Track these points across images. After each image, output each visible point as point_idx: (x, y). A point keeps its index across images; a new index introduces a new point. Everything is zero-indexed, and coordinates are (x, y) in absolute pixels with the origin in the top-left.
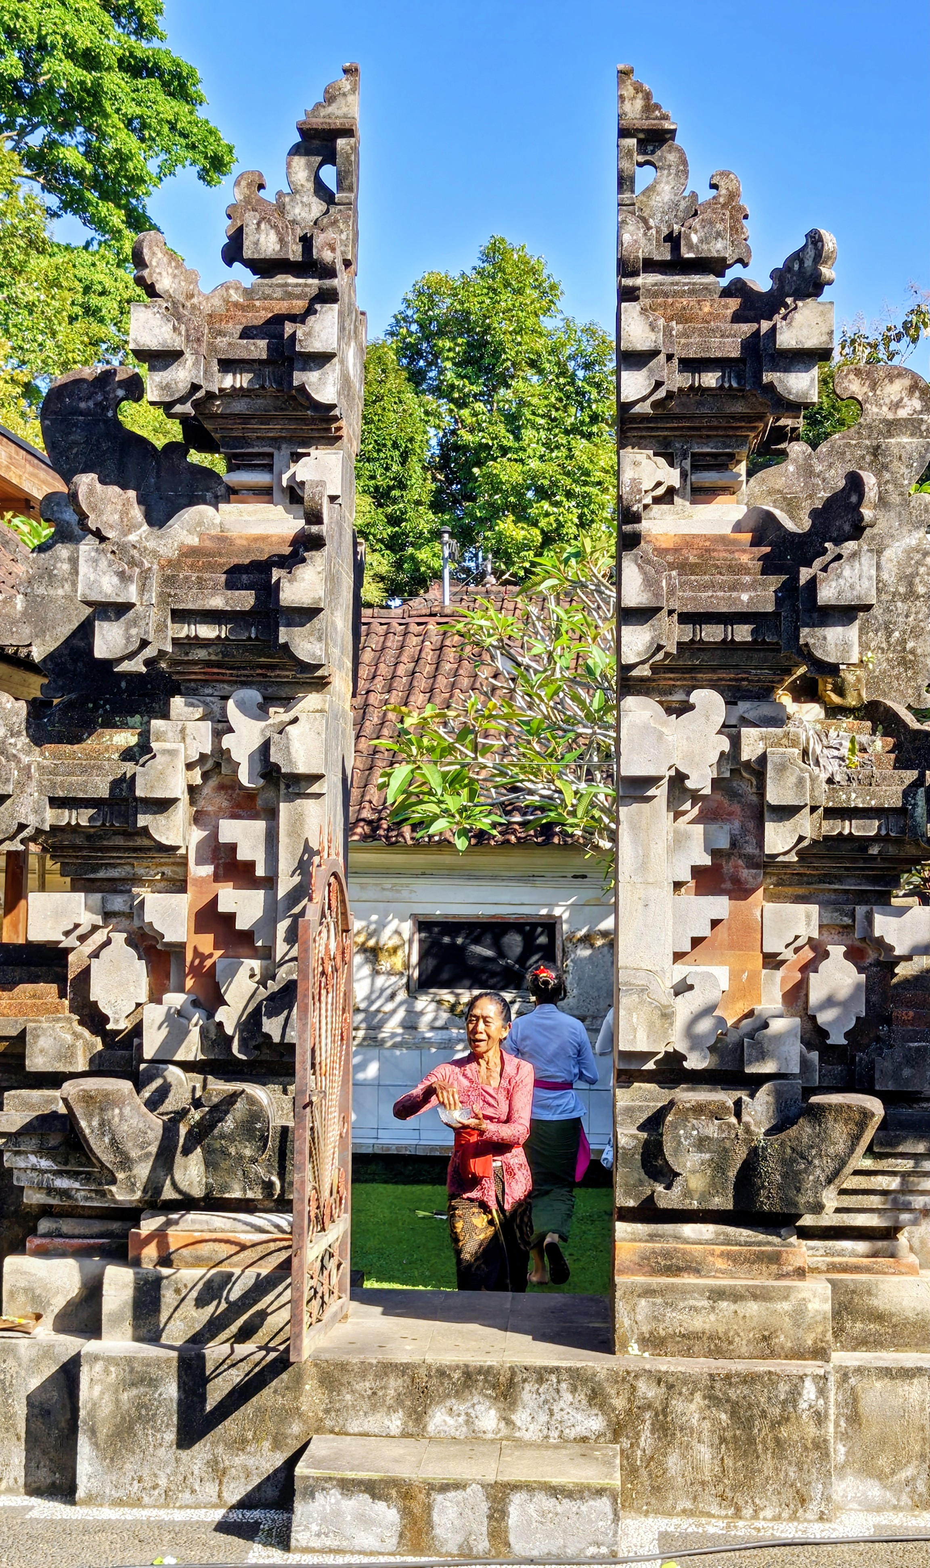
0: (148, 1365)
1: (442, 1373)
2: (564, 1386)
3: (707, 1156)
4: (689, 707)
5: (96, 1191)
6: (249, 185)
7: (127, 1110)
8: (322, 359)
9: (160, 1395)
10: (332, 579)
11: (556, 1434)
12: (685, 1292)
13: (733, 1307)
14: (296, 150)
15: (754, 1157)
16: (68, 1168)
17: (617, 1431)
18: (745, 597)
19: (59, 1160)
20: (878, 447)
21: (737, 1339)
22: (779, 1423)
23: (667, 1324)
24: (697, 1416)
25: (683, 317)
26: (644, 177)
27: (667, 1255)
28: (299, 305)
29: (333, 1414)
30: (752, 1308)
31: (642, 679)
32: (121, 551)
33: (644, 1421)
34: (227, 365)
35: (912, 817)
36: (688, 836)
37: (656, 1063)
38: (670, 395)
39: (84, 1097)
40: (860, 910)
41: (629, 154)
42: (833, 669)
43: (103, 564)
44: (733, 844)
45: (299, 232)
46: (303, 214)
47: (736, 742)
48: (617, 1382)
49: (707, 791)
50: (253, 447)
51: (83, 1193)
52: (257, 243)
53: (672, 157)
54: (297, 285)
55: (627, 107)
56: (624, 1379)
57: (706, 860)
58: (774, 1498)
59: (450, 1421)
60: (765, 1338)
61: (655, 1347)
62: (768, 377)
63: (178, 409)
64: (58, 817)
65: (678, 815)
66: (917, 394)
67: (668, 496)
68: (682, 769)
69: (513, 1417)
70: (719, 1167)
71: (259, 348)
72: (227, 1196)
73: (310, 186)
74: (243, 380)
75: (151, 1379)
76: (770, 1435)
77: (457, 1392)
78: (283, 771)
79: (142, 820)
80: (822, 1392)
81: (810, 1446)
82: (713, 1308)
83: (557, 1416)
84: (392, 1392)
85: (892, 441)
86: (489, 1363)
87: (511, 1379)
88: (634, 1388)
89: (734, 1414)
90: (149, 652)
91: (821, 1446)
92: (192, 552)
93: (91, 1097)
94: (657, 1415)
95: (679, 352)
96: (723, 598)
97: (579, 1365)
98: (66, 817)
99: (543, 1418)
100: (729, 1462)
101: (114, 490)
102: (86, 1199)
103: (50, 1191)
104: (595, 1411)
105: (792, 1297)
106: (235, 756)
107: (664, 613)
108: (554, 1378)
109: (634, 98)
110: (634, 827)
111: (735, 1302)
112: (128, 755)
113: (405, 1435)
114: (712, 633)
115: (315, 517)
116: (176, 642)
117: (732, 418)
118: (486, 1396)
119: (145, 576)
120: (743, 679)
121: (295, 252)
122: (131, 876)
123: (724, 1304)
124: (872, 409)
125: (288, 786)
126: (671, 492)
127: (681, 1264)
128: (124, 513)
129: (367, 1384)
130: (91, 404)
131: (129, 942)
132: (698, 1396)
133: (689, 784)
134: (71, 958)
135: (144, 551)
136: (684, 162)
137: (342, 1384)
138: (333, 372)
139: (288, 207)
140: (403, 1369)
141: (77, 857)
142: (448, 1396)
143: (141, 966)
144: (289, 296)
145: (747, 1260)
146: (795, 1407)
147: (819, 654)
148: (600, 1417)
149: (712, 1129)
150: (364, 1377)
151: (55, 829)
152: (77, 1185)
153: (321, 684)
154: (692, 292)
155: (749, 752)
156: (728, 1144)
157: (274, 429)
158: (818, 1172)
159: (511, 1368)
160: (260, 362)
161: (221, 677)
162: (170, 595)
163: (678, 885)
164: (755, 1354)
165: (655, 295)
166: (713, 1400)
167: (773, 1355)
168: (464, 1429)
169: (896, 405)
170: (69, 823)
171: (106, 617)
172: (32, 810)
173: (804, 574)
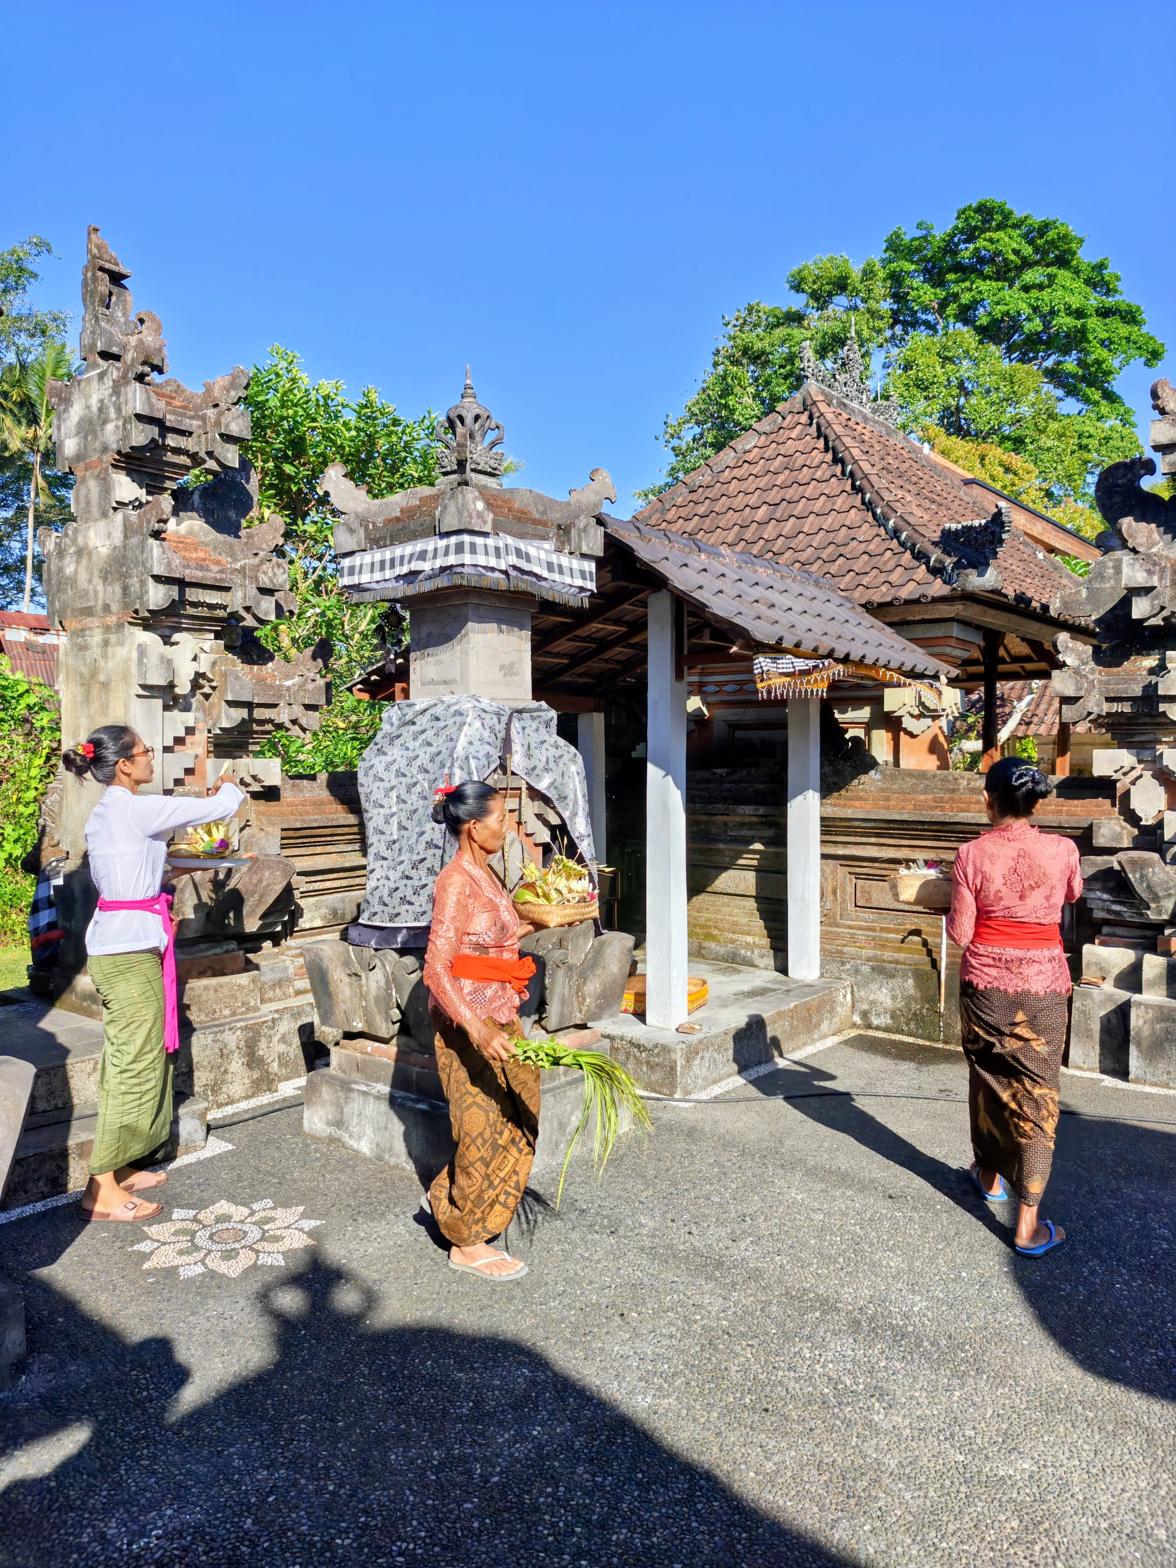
5: (1137, 913)
7: (1156, 869)
16: (1120, 899)
19: (1114, 895)
32: (1148, 558)
39: (1130, 861)
43: (1137, 566)
51: (1129, 914)
64: (1110, 708)
79: (1162, 707)
90: (1165, 613)
93: (1135, 861)
98: (1116, 707)
101: (1143, 525)
102: (1131, 917)
103: (1109, 911)
112: (1152, 671)
119: (1163, 570)
122: (1154, 739)
128: (1149, 537)
130: (1125, 480)
131: (1153, 776)
134: (1118, 785)
135: (1161, 557)
141: (1122, 730)
143: (1162, 790)
151: (1109, 714)
152: (1126, 909)
170: (1117, 711)
171: (1139, 595)
172: (1096, 705)
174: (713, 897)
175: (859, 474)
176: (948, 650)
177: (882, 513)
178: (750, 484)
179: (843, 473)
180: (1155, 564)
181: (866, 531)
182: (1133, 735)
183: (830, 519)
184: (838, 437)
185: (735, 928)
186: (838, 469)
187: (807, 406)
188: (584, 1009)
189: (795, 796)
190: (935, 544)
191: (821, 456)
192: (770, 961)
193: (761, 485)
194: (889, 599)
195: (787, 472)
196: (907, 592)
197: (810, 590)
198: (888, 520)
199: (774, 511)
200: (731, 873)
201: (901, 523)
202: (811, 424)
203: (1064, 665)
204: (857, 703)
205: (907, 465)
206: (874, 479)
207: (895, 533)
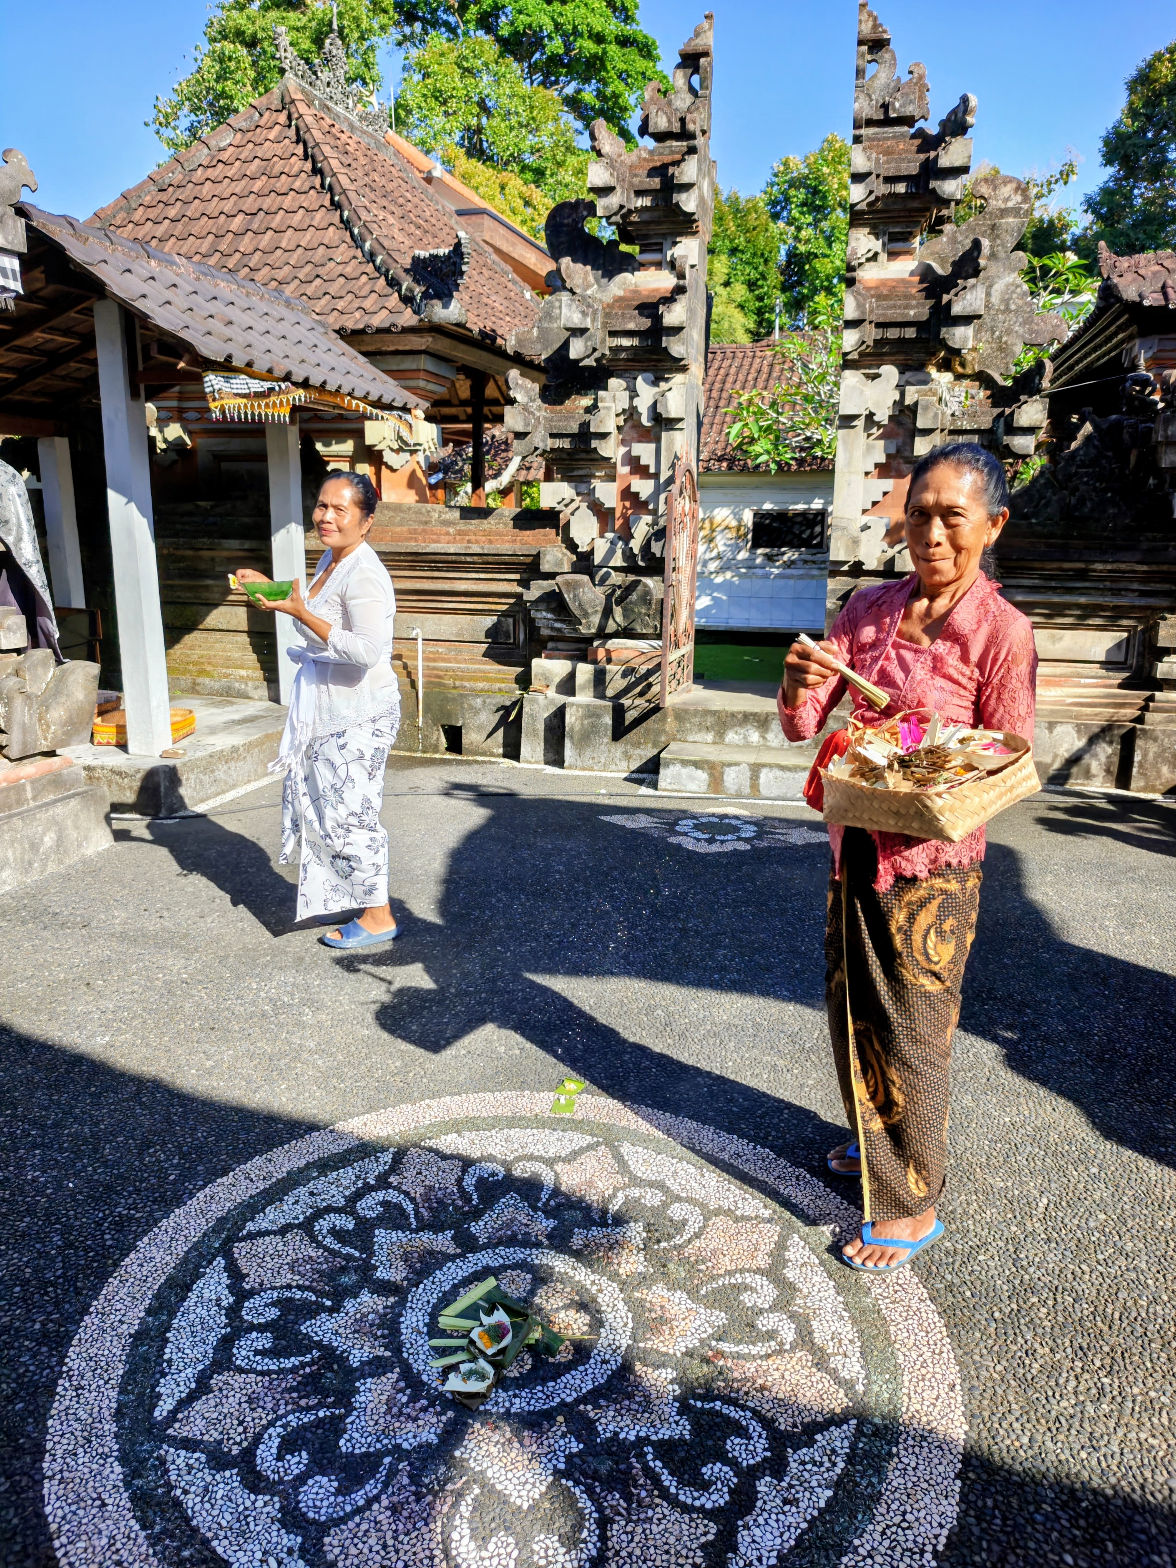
0: (599, 708)
4: (878, 376)
5: (573, 629)
7: (586, 589)
8: (688, 187)
10: (691, 311)
14: (678, 66)
16: (560, 618)
18: (912, 313)
19: (556, 614)
20: (995, 225)
25: (887, 152)
26: (871, 69)
28: (678, 157)
29: (680, 733)
31: (853, 361)
32: (583, 300)
34: (639, 193)
35: (994, 434)
36: (873, 447)
37: (849, 566)
38: (877, 199)
39: (566, 583)
41: (863, 55)
42: (957, 352)
43: (574, 307)
44: (898, 451)
45: (679, 115)
46: (682, 105)
47: (903, 395)
49: (886, 422)
50: (652, 239)
51: (567, 630)
52: (656, 123)
53: (887, 56)
54: (677, 146)
55: (863, 27)
57: (883, 460)
59: (736, 737)
62: (933, 184)
63: (613, 219)
64: (553, 443)
65: (869, 436)
66: (1018, 192)
67: (874, 257)
68: (873, 410)
69: (766, 736)
71: (656, 183)
72: (634, 631)
73: (686, 88)
74: (646, 201)
75: (600, 714)
77: (740, 724)
78: (664, 416)
79: (594, 444)
84: (709, 723)
85: (1003, 221)
87: (766, 718)
90: (597, 355)
92: (619, 299)
93: (569, 583)
95: (884, 173)
96: (900, 314)
98: (558, 443)
101: (580, 266)
102: (569, 633)
103: (553, 629)
106: (640, 410)
107: (866, 323)
109: (868, 20)
110: (845, 442)
112: (588, 410)
113: (715, 743)
114: (893, 334)
115: (681, 276)
116: (610, 348)
117: (913, 210)
118: (754, 726)
119: (595, 312)
120: (909, 359)
121: (676, 127)
122: (589, 474)
124: (993, 202)
125: (666, 425)
126: (876, 254)
128: (585, 279)
129: (697, 719)
130: (569, 218)
131: (589, 507)
133: (876, 418)
134: (561, 515)
135: (594, 299)
136: (894, 59)
137: (685, 719)
138: (694, 194)
139: (674, 101)
140: (714, 713)
141: (565, 464)
142: (736, 725)
143: (595, 519)
144: (672, 153)
147: (950, 343)
150: (695, 716)
151: (553, 450)
152: (565, 626)
153: (684, 369)
154: (894, 137)
155: (908, 401)
157: (664, 228)
159: (767, 714)
160: (655, 191)
161: (633, 367)
162: (608, 323)
163: (867, 474)
165: (873, 140)
169: (1007, 199)
170: (559, 447)
171: (575, 336)
172: (541, 440)
173: (945, 298)
174: (205, 634)
175: (337, 189)
176: (422, 384)
177: (360, 234)
178: (225, 188)
179: (322, 186)
180: (589, 306)
181: (344, 252)
182: (573, 470)
183: (308, 235)
184: (317, 144)
185: (229, 663)
186: (317, 181)
187: (286, 104)
188: (49, 736)
189: (278, 530)
190: (407, 271)
191: (300, 163)
192: (264, 692)
193: (237, 190)
194: (361, 326)
195: (264, 178)
196: (379, 320)
197: (280, 310)
198: (364, 241)
199: (251, 222)
200: (222, 609)
201: (377, 246)
202: (289, 126)
203: (515, 401)
204: (341, 435)
205: (395, 184)
206: (352, 195)
207: (371, 257)
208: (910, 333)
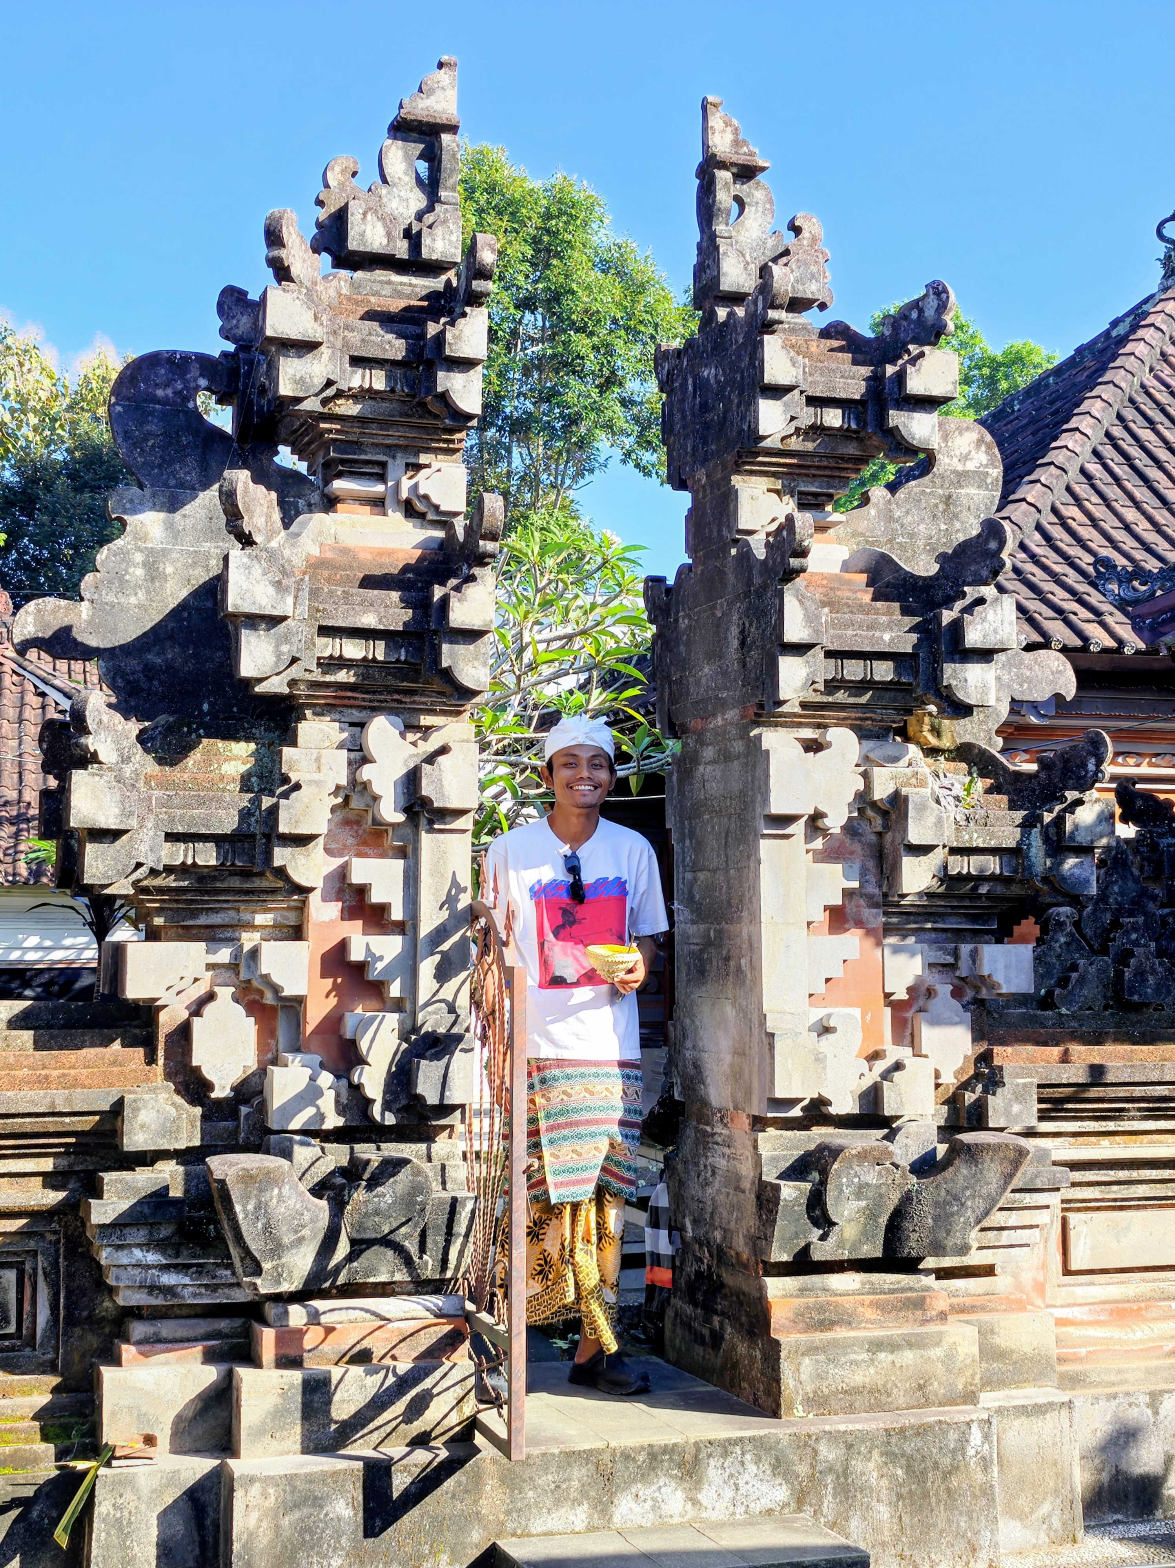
0: (311, 1482)
1: (627, 1456)
2: (748, 1457)
3: (863, 1203)
4: (825, 745)
5: (206, 1286)
6: (343, 171)
7: (286, 1189)
9: (326, 1515)
11: (740, 1510)
12: (844, 1346)
13: (891, 1357)
14: (391, 136)
15: (907, 1199)
16: (179, 1261)
17: (800, 1499)
18: (887, 637)
19: (169, 1252)
20: (950, 496)
21: (895, 1391)
22: (950, 1473)
23: (830, 1381)
24: (875, 1474)
27: (821, 1309)
29: (515, 1515)
30: (908, 1357)
32: (269, 557)
33: (826, 1486)
34: (357, 361)
35: (1028, 857)
36: (820, 875)
37: (802, 1109)
38: (796, 431)
39: (243, 1177)
40: (965, 949)
41: (727, 186)
43: (257, 571)
44: (869, 884)
45: (403, 226)
46: (401, 210)
47: (868, 780)
48: (799, 1447)
50: (366, 453)
51: (191, 1289)
52: (363, 234)
53: (759, 195)
54: (401, 284)
55: (717, 140)
56: (806, 1444)
57: (838, 899)
58: (948, 1552)
59: (636, 1508)
60: (921, 1387)
61: (820, 1405)
62: (892, 417)
64: (172, 855)
65: (811, 854)
66: (983, 448)
68: (822, 808)
69: (699, 1497)
70: (872, 1215)
71: (396, 347)
72: (371, 1280)
74: (372, 380)
75: (316, 1498)
76: (943, 1487)
77: (643, 1475)
78: (436, 805)
79: (282, 857)
80: (986, 1437)
81: (978, 1493)
82: (872, 1360)
83: (742, 1491)
84: (576, 1484)
85: (962, 491)
86: (674, 1441)
87: (696, 1456)
88: (815, 1452)
89: (909, 1469)
90: (293, 672)
91: (987, 1491)
92: (320, 563)
93: (252, 1177)
94: (838, 1478)
95: (807, 390)
96: (866, 637)
97: (763, 1432)
98: (184, 854)
99: (729, 1494)
100: (906, 1519)
101: (262, 488)
102: (195, 1295)
103: (153, 1289)
104: (779, 1480)
105: (944, 1343)
106: (376, 789)
107: (816, 649)
108: (738, 1450)
109: (724, 131)
110: (772, 866)
111: (892, 1352)
113: (591, 1529)
114: (854, 670)
116: (320, 661)
117: (842, 459)
118: (671, 1476)
119: (297, 586)
120: (867, 719)
121: (401, 250)
122: (235, 922)
123: (882, 1356)
124: (945, 460)
125: (431, 822)
127: (834, 1317)
128: (269, 517)
129: (550, 1477)
130: (169, 392)
131: (236, 997)
132: (876, 1454)
133: (825, 822)
134: (163, 1017)
135: (283, 559)
136: (769, 201)
137: (524, 1481)
138: (477, 380)
139: (385, 200)
140: (586, 1456)
141: (177, 901)
142: (634, 1481)
143: (251, 1025)
144: (399, 295)
145: (894, 1308)
146: (964, 1455)
147: (958, 695)
148: (784, 1487)
149: (871, 1176)
150: (546, 1470)
151: (168, 869)
152: (187, 1280)
155: (881, 792)
156: (883, 1190)
157: (394, 436)
158: (969, 1212)
159: (696, 1444)
160: (394, 363)
161: (352, 702)
162: (318, 611)
163: (811, 925)
164: (913, 1403)
166: (890, 1456)
167: (928, 1403)
168: (651, 1516)
169: (965, 458)
170: (183, 863)
171: (253, 627)
172: (150, 847)
173: (947, 616)
180: (282, 572)
182: (195, 914)
203: (94, 758)
208: (884, 671)
